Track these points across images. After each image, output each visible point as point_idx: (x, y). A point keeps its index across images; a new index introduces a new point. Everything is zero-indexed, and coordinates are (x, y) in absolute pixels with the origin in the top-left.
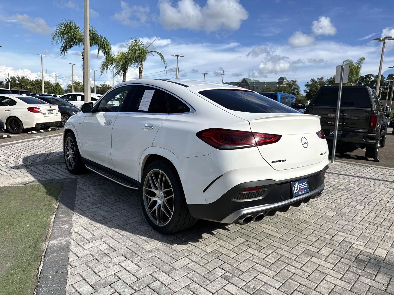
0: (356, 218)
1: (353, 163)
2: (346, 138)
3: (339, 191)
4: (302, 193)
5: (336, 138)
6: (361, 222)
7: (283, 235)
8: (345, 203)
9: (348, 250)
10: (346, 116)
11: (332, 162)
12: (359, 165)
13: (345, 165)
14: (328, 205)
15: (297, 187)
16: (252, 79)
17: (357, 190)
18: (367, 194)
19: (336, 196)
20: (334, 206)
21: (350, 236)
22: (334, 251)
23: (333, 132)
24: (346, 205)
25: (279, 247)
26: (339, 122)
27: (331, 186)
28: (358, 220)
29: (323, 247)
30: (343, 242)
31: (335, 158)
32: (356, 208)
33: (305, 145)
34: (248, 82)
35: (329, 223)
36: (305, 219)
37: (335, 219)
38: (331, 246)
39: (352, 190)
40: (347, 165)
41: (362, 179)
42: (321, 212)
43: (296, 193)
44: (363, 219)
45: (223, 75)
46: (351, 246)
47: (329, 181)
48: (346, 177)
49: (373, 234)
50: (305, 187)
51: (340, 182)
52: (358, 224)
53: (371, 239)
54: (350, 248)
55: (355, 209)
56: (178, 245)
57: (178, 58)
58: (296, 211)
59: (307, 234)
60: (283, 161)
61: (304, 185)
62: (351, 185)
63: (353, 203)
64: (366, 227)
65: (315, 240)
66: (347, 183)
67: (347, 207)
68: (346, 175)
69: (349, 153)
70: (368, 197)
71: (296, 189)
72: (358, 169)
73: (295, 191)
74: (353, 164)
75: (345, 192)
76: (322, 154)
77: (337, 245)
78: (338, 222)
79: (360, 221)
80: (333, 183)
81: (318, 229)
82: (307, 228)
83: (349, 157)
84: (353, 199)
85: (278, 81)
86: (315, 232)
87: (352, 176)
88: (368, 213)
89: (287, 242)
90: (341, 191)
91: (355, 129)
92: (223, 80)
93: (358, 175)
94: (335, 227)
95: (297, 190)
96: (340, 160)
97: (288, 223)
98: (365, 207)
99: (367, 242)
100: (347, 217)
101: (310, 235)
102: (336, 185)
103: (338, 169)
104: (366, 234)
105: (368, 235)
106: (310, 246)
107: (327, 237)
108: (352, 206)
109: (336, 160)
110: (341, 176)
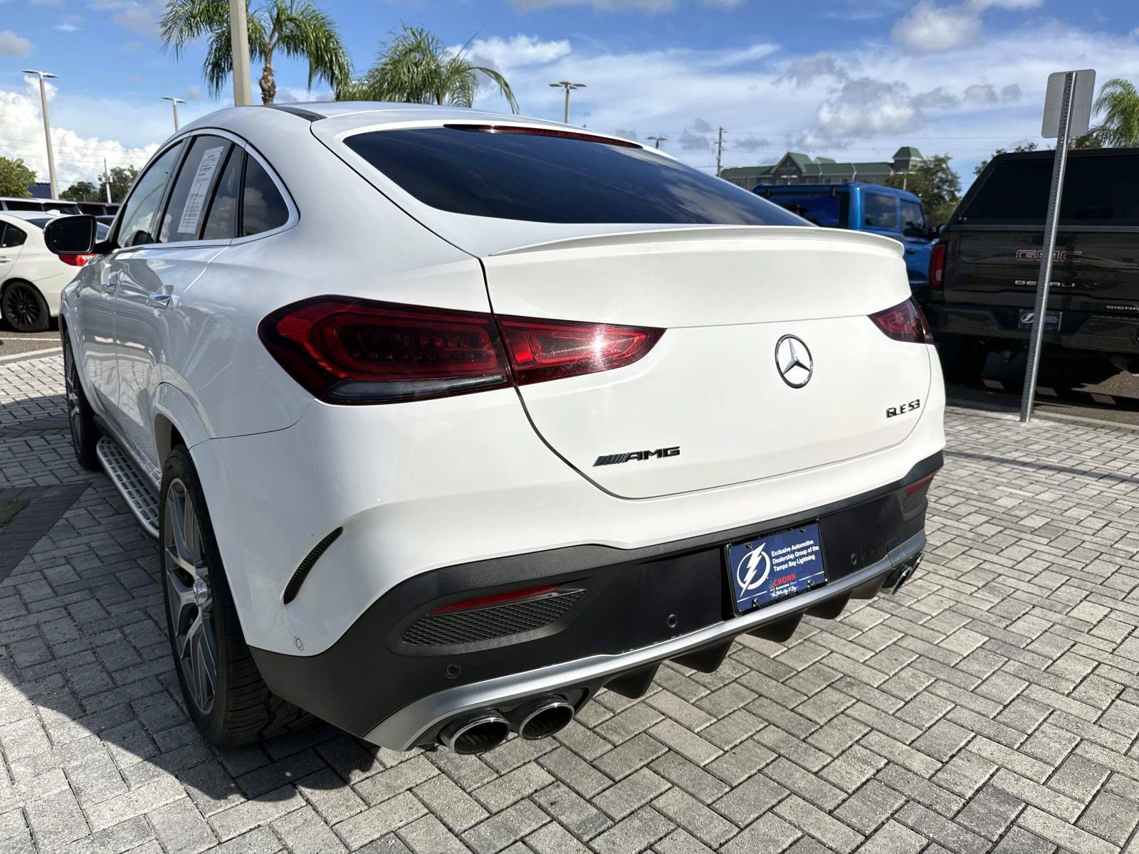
0: (1066, 665)
1: (1097, 421)
2: (1077, 335)
3: (1022, 535)
4: (786, 592)
5: (1039, 336)
6: (1081, 688)
7: (726, 752)
8: (1036, 590)
9: (997, 843)
10: (1078, 257)
11: (1023, 419)
12: (1119, 429)
13: (1067, 432)
14: (962, 599)
15: (761, 567)
16: (813, 157)
17: (1090, 532)
18: (1130, 549)
19: (1002, 561)
20: (984, 603)
21: (1021, 763)
22: (928, 845)
23: (1030, 315)
24: (1034, 602)
25: (685, 823)
26: (1052, 280)
27: (993, 514)
28: (1072, 677)
29: (883, 823)
30: (981, 795)
31: (1035, 405)
32: (1074, 613)
33: (797, 375)
34: (801, 163)
35: (942, 690)
36: (847, 666)
37: (977, 667)
38: (920, 820)
39: (1073, 534)
40: (1077, 429)
41: (1122, 486)
42: (926, 633)
43: (748, 592)
44: (1095, 668)
45: (720, 143)
46: (1013, 817)
47: (993, 496)
48: (1062, 477)
49: (1124, 751)
50: (802, 561)
51: (1032, 500)
52: (1068, 695)
53: (1116, 777)
54: (1009, 828)
55: (1068, 622)
56: (248, 799)
57: (568, 92)
58: (822, 630)
59: (830, 749)
60: (662, 453)
61: (797, 554)
62: (1074, 513)
63: (1064, 594)
64: (1100, 713)
65: (859, 784)
66: (1062, 505)
67: (1037, 611)
68: (1061, 470)
69: (1089, 388)
70: (1130, 563)
71: (750, 575)
72: (1113, 446)
73: (747, 584)
74: (1096, 427)
75: (1046, 541)
76: (894, 414)
77: (949, 809)
78: (983, 687)
79: (1081, 681)
80: (1003, 502)
81: (890, 720)
82: (842, 713)
83: (1087, 401)
84: (1069, 572)
85: (892, 161)
86: (874, 738)
87: (1084, 473)
88: (1119, 641)
89: (733, 788)
90: (1030, 536)
91: (1111, 302)
92: (719, 161)
93: (1105, 469)
94: (966, 712)
95: (754, 580)
96: (1052, 412)
97: (772, 688)
98: (1112, 610)
99: (1094, 797)
100: (1028, 658)
101: (843, 752)
102: (1017, 512)
103: (1036, 447)
104: (1094, 753)
105: (1103, 759)
106: (828, 818)
107: (916, 766)
108: (1059, 607)
109: (1037, 412)
110: (1043, 475)
